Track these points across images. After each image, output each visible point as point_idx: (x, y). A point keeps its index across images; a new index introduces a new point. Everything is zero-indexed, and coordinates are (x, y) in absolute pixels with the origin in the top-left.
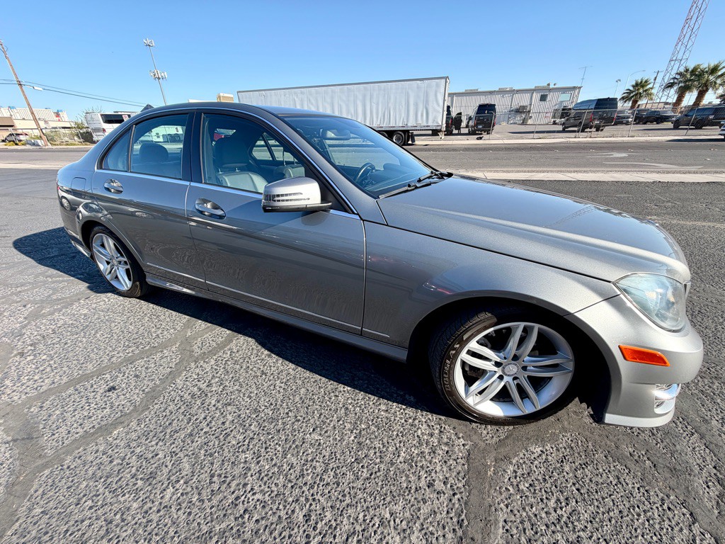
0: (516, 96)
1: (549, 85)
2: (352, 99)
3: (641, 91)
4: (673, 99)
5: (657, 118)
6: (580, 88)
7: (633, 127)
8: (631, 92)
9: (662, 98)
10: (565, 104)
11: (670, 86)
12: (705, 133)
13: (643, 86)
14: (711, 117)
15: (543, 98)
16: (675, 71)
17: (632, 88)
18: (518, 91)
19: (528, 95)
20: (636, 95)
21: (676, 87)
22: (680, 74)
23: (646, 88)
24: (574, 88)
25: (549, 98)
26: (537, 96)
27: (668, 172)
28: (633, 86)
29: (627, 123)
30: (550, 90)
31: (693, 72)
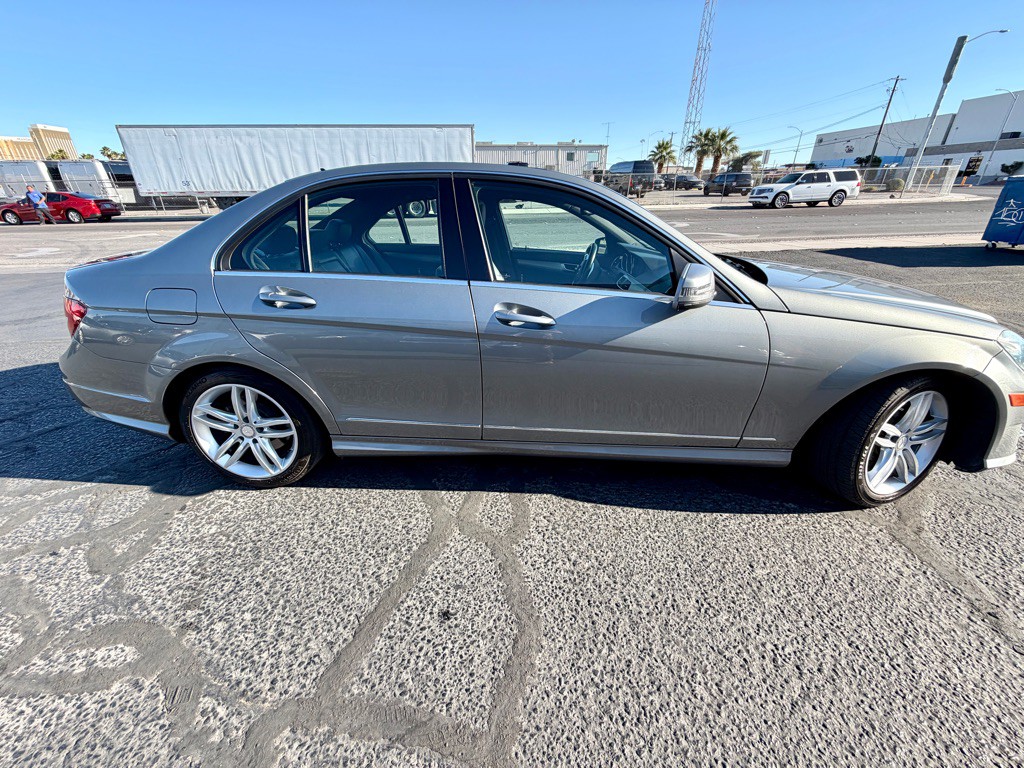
0: (541, 153)
1: (573, 141)
2: (338, 148)
3: (664, 153)
4: (693, 164)
5: (685, 184)
6: (606, 147)
7: (665, 193)
8: (656, 154)
9: (683, 162)
10: (594, 165)
11: (690, 149)
12: (733, 200)
13: (665, 148)
14: (734, 184)
15: (570, 157)
16: (691, 135)
17: (655, 150)
18: (542, 147)
19: (553, 153)
20: (661, 157)
21: (694, 151)
22: (696, 137)
23: (668, 150)
24: (601, 147)
25: (576, 157)
26: (563, 155)
27: (739, 242)
28: (657, 148)
29: (660, 189)
30: (576, 148)
31: (706, 135)
